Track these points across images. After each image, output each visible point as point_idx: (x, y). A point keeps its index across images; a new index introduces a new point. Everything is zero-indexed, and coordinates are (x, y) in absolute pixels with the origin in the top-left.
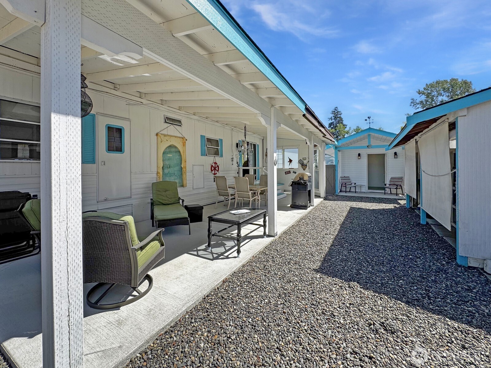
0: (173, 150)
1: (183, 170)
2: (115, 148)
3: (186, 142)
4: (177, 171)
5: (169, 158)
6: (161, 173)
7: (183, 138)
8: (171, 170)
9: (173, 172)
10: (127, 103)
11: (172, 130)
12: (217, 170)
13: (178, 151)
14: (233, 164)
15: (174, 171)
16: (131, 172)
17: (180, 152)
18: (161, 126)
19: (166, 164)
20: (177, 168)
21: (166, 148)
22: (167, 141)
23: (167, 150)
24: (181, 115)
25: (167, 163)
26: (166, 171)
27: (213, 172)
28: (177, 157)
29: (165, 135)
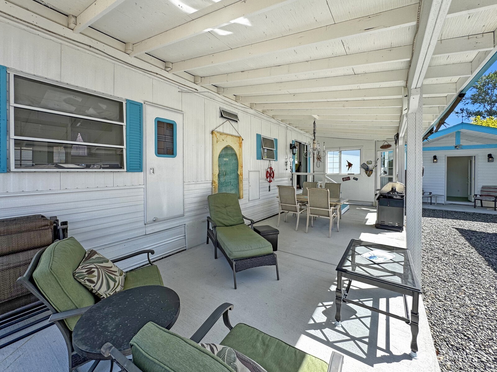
0: (229, 152)
1: (239, 178)
2: (165, 150)
3: (243, 142)
4: (233, 179)
5: (225, 162)
6: (217, 182)
7: (239, 137)
8: (227, 178)
9: (230, 181)
10: (179, 90)
11: (228, 127)
12: (272, 177)
13: (234, 154)
14: (287, 169)
15: (230, 179)
16: (184, 182)
17: (236, 155)
18: (216, 121)
19: (222, 171)
20: (233, 176)
21: (222, 151)
22: (223, 140)
23: (224, 153)
24: (238, 108)
25: (223, 169)
26: (222, 179)
27: (268, 179)
28: (234, 161)
29: (221, 134)
